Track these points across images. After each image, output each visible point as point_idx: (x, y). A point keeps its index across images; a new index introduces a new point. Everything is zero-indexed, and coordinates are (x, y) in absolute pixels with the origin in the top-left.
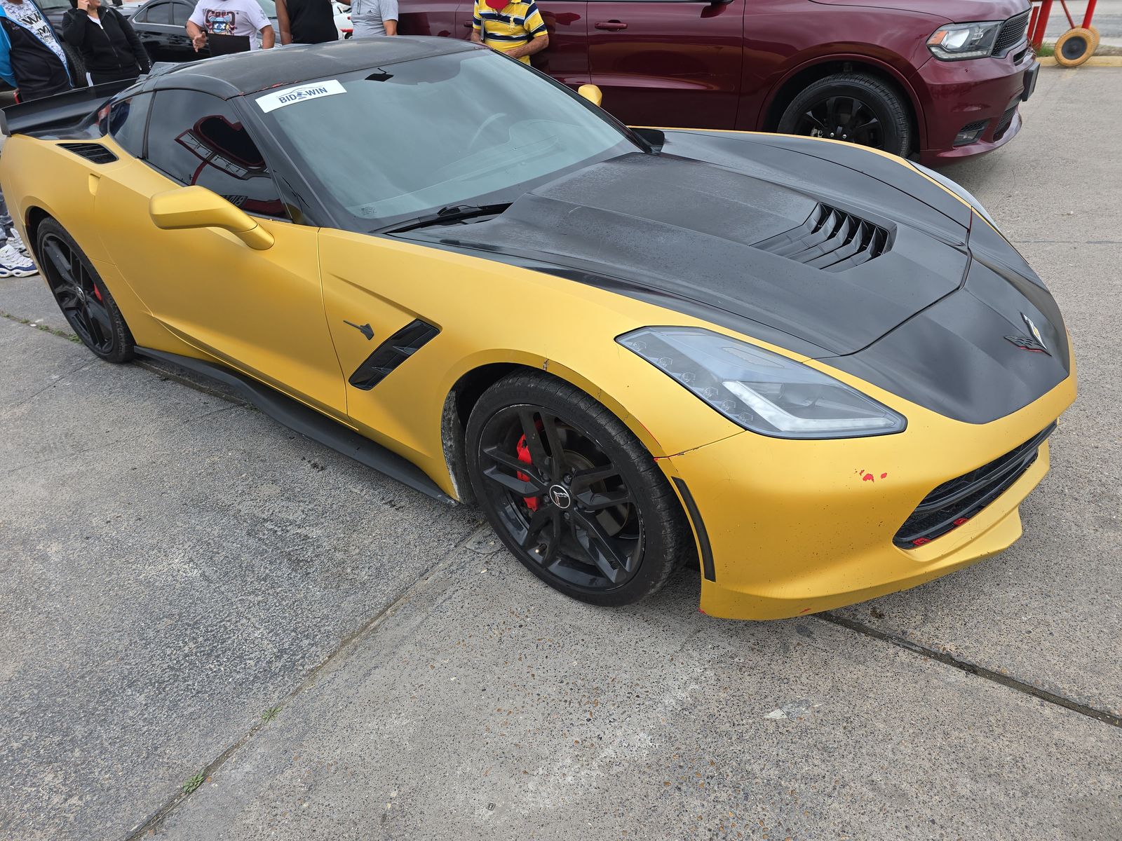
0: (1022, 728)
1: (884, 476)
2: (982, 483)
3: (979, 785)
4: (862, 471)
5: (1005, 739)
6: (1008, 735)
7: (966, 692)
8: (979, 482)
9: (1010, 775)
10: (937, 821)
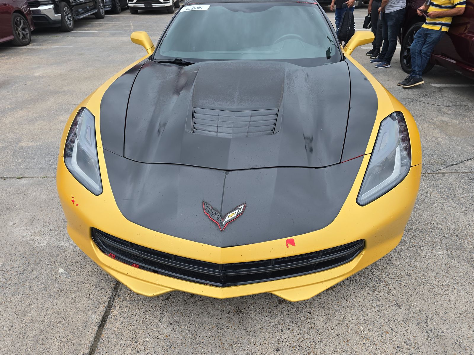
0: (67, 348)
1: (77, 205)
2: (136, 252)
3: (32, 338)
4: (73, 197)
5: (59, 343)
6: (62, 344)
7: (86, 325)
8: (135, 251)
9: (38, 348)
10: (12, 328)
